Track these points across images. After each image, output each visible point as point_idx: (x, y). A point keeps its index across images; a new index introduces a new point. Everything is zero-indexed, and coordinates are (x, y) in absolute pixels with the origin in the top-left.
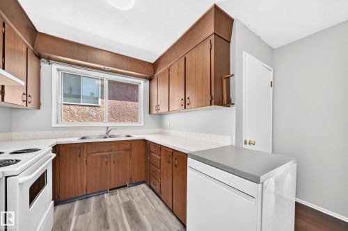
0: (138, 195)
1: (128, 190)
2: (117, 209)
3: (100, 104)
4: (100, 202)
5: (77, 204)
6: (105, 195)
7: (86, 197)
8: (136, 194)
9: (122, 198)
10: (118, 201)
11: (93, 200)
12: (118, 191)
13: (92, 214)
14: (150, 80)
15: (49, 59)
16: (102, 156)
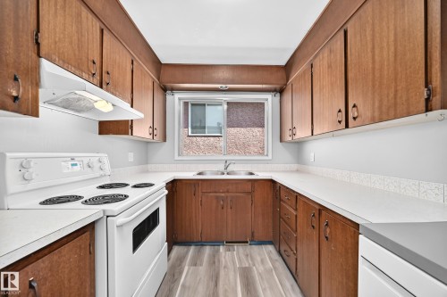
0: (262, 261)
1: (249, 249)
2: (231, 276)
4: (214, 256)
5: (192, 250)
6: (222, 248)
7: (201, 243)
8: (259, 259)
9: (240, 260)
10: (234, 263)
11: (207, 250)
12: (236, 246)
13: (203, 269)
14: (281, 91)
15: (172, 90)
16: (217, 198)
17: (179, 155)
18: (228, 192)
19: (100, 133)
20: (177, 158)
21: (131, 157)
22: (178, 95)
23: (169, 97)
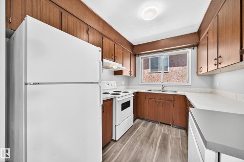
0: (176, 134)
1: (171, 128)
2: (158, 134)
3: (169, 71)
4: (153, 126)
5: (144, 122)
6: (157, 125)
7: (148, 120)
8: (174, 133)
9: (164, 130)
10: (161, 131)
11: (150, 123)
12: (164, 126)
13: (147, 129)
14: (197, 45)
15: (139, 55)
16: (156, 101)
17: (141, 82)
18: (160, 99)
19: (114, 75)
20: (140, 83)
21: (123, 83)
22: (140, 57)
23: (137, 58)
